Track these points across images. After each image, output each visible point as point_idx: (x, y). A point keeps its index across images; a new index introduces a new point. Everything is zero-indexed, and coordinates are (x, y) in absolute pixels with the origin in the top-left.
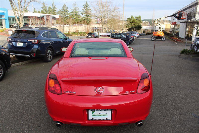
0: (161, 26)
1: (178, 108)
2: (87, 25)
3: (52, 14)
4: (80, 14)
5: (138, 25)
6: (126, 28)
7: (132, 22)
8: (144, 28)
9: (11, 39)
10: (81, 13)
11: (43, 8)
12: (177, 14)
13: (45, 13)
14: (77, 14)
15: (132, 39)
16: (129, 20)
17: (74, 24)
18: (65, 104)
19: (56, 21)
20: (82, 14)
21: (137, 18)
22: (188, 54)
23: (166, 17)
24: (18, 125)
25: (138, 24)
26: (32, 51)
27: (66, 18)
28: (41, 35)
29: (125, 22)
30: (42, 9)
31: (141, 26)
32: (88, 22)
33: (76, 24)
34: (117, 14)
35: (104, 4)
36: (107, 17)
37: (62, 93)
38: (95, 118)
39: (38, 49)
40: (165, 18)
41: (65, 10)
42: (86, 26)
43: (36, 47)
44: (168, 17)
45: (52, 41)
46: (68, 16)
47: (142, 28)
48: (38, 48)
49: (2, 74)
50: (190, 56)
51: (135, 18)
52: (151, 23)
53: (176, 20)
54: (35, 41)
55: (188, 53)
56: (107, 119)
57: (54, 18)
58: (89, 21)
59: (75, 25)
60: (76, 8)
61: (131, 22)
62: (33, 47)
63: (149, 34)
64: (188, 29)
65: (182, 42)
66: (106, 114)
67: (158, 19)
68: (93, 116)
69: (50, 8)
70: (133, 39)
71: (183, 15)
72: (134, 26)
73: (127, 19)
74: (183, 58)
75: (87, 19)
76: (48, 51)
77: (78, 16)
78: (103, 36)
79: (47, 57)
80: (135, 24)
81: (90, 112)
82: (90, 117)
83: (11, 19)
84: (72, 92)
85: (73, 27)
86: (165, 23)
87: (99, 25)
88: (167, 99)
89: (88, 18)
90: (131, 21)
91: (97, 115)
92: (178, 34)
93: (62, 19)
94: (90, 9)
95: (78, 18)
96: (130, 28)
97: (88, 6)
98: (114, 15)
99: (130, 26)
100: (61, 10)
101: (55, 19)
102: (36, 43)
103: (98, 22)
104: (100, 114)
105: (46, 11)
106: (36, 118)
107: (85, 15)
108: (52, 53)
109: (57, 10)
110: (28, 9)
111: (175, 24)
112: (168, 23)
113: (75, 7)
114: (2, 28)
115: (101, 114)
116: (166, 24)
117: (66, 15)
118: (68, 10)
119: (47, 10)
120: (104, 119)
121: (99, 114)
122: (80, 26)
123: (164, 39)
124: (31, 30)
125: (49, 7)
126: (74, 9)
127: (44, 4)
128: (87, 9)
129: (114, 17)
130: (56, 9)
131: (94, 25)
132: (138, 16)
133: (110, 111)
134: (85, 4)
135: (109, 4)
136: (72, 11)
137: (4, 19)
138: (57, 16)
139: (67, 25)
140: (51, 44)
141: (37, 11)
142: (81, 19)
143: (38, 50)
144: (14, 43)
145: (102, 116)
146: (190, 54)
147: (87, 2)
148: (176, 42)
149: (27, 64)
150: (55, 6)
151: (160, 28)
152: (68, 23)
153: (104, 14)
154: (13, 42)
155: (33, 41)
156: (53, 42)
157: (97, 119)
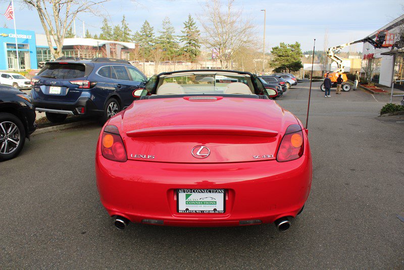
0: (341, 62)
1: (368, 206)
2: (192, 62)
3: (122, 41)
4: (177, 40)
5: (295, 61)
6: (271, 67)
7: (282, 56)
8: (307, 67)
9: (37, 81)
10: (180, 38)
11: (103, 29)
12: (374, 37)
13: (108, 40)
14: (172, 40)
15: (281, 87)
16: (275, 51)
17: (165, 60)
18: (136, 181)
19: (128, 54)
20: (182, 40)
21: (292, 46)
22: (397, 114)
23: (351, 44)
24: (43, 229)
25: (294, 59)
26: (79, 102)
27: (148, 50)
28: (97, 73)
29: (269, 57)
30: (102, 32)
31: (302, 64)
32: (194, 56)
33: (169, 60)
34: (251, 38)
35: (224, 18)
36: (231, 44)
37: (127, 159)
38: (192, 208)
39: (90, 99)
40: (349, 44)
41: (147, 32)
42: (190, 63)
43: (86, 94)
44: (355, 42)
45: (119, 85)
46: (154, 44)
47: (302, 67)
48: (91, 97)
49: (18, 143)
50: (400, 118)
51: (288, 48)
52: (322, 59)
53: (372, 49)
54: (84, 83)
55: (395, 113)
56: (215, 210)
57: (125, 48)
58: (196, 55)
59: (166, 62)
60: (169, 28)
61: (280, 56)
62: (80, 94)
63: (316, 79)
64: (397, 68)
65: (385, 93)
66: (214, 200)
67: (334, 48)
68: (187, 203)
69: (117, 29)
70: (283, 88)
71: (388, 37)
72: (286, 64)
73: (272, 50)
74: (385, 121)
75: (191, 51)
76: (110, 105)
77: (174, 45)
78: (222, 82)
79: (108, 115)
80: (288, 60)
81: (182, 196)
82: (182, 207)
83: (41, 52)
84: (147, 156)
85: (164, 66)
86: (350, 57)
87: (215, 63)
88: (347, 190)
89: (194, 48)
90: (281, 54)
91: (195, 203)
92: (376, 78)
93: (141, 51)
94: (198, 29)
95: (174, 49)
96: (277, 67)
97: (194, 24)
98: (245, 39)
99: (278, 65)
100: (140, 33)
101: (127, 51)
102: (87, 86)
103: (214, 55)
104: (201, 200)
105: (110, 35)
106: (79, 218)
107: (187, 43)
108: (117, 109)
109: (132, 33)
110: (74, 32)
111: (370, 58)
112: (357, 57)
113: (167, 26)
114: (24, 68)
115: (203, 200)
116: (353, 59)
117: (149, 42)
118: (152, 32)
119: (112, 33)
120: (209, 211)
121: (199, 200)
122: (176, 64)
123: (346, 87)
124: (77, 62)
125: (116, 27)
126: (165, 31)
127: (105, 20)
128: (192, 30)
129: (245, 45)
130: (130, 31)
131: (204, 63)
132: (294, 43)
133: (223, 194)
134: (187, 21)
135: (235, 18)
136: (162, 34)
137: (27, 52)
138: (131, 45)
139: (152, 63)
140: (117, 92)
141: (93, 35)
142: (179, 50)
143: (89, 102)
144: (43, 88)
145: (206, 204)
146: (400, 114)
147: (192, 17)
148: (373, 93)
149: (68, 129)
150: (127, 26)
151: (339, 66)
152: (153, 59)
153: (224, 37)
154: (42, 85)
155: (80, 83)
156: (120, 87)
157: (196, 211)
